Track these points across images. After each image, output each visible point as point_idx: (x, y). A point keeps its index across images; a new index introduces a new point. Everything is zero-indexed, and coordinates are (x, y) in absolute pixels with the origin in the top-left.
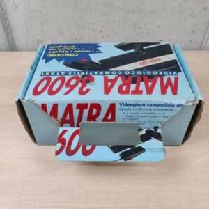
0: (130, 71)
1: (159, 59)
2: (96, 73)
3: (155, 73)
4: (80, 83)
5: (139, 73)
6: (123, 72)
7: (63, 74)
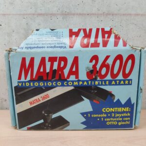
0: (57, 86)
1: (31, 103)
2: (85, 83)
3: (36, 84)
4: (98, 70)
5: (50, 84)
6: (63, 85)
7: (113, 83)
